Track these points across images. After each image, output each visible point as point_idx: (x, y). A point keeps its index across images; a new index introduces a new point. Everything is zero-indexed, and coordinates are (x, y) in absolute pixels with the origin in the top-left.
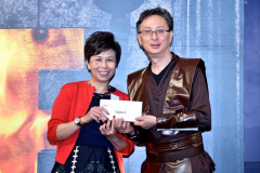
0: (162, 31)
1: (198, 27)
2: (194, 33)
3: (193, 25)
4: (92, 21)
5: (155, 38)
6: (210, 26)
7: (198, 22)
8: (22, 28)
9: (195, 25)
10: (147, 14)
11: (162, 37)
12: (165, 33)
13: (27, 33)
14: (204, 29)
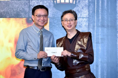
0: (72, 20)
1: (100, 18)
2: (98, 20)
3: (98, 17)
4: (53, 15)
5: (69, 23)
6: (105, 17)
7: (100, 15)
8: (22, 17)
9: (99, 17)
10: (65, 13)
11: (72, 23)
12: (74, 21)
13: (24, 20)
14: (103, 18)
